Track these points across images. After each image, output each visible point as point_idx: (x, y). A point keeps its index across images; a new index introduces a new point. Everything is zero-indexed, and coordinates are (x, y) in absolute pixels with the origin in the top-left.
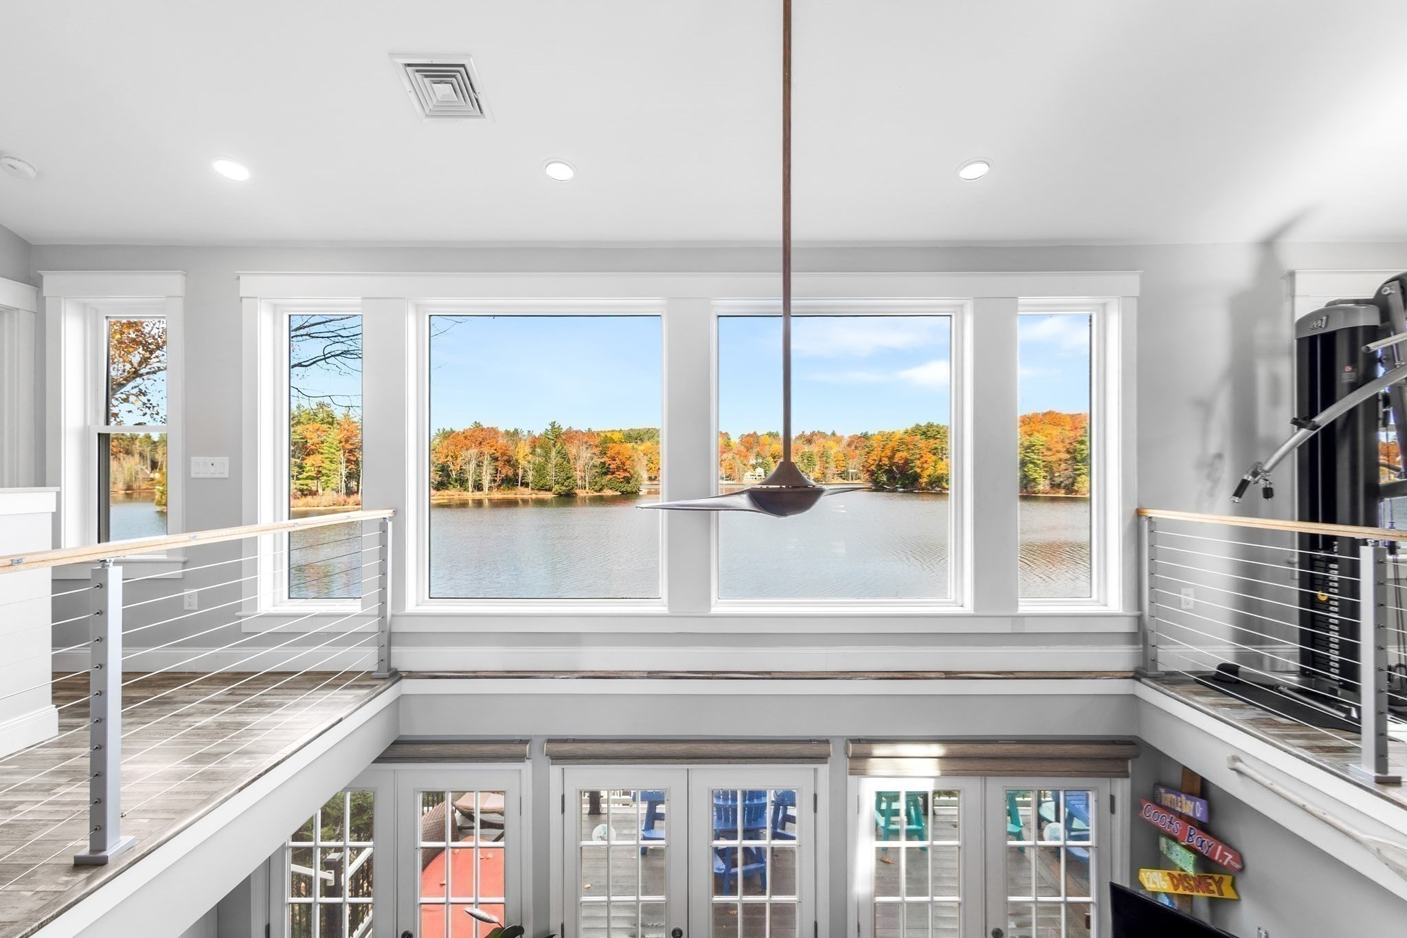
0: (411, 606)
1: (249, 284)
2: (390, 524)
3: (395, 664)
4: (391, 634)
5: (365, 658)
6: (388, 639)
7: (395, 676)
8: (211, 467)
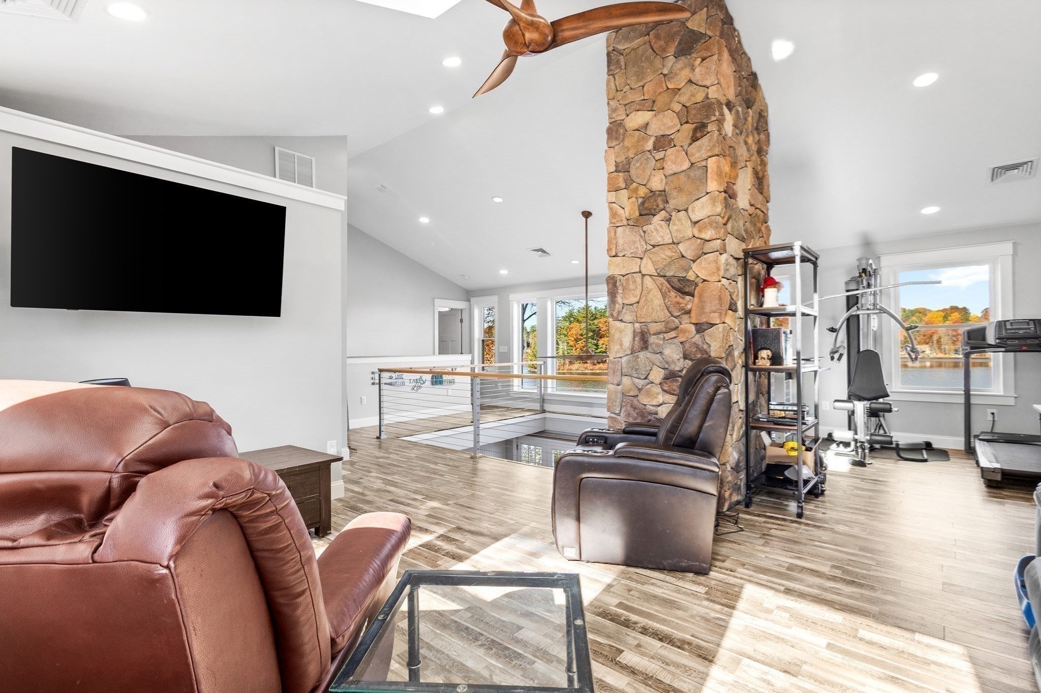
0: (549, 391)
1: (512, 297)
2: (543, 366)
3: (545, 408)
4: (543, 399)
5: (537, 406)
6: (543, 401)
7: (544, 411)
8: (504, 349)
